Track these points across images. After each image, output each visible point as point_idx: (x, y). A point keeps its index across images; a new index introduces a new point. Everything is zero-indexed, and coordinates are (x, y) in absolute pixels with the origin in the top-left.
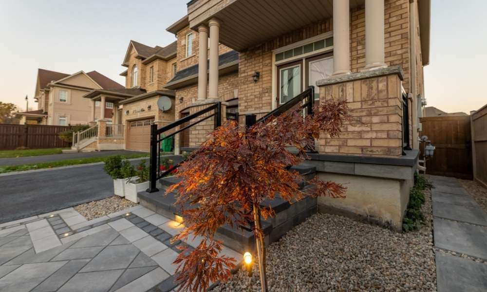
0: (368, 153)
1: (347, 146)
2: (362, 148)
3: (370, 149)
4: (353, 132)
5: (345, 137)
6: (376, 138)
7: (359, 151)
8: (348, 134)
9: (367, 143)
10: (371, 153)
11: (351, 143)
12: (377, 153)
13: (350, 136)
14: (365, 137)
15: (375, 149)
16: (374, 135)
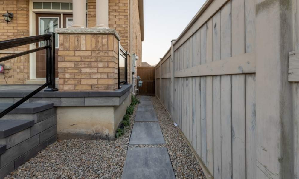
0: (96, 89)
1: (81, 84)
2: (92, 85)
3: (96, 86)
4: (85, 73)
5: (80, 77)
6: (100, 78)
7: (89, 88)
8: (82, 75)
9: (95, 82)
10: (97, 89)
11: (83, 82)
12: (101, 89)
13: (83, 76)
14: (94, 78)
15: (100, 86)
16: (99, 76)
